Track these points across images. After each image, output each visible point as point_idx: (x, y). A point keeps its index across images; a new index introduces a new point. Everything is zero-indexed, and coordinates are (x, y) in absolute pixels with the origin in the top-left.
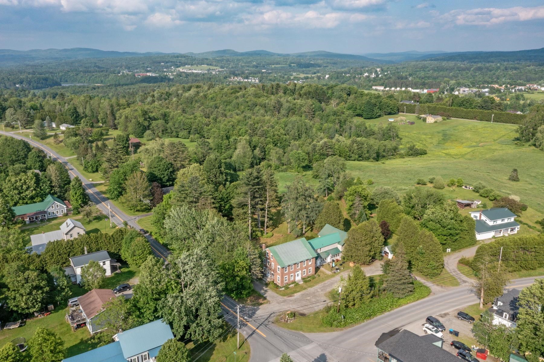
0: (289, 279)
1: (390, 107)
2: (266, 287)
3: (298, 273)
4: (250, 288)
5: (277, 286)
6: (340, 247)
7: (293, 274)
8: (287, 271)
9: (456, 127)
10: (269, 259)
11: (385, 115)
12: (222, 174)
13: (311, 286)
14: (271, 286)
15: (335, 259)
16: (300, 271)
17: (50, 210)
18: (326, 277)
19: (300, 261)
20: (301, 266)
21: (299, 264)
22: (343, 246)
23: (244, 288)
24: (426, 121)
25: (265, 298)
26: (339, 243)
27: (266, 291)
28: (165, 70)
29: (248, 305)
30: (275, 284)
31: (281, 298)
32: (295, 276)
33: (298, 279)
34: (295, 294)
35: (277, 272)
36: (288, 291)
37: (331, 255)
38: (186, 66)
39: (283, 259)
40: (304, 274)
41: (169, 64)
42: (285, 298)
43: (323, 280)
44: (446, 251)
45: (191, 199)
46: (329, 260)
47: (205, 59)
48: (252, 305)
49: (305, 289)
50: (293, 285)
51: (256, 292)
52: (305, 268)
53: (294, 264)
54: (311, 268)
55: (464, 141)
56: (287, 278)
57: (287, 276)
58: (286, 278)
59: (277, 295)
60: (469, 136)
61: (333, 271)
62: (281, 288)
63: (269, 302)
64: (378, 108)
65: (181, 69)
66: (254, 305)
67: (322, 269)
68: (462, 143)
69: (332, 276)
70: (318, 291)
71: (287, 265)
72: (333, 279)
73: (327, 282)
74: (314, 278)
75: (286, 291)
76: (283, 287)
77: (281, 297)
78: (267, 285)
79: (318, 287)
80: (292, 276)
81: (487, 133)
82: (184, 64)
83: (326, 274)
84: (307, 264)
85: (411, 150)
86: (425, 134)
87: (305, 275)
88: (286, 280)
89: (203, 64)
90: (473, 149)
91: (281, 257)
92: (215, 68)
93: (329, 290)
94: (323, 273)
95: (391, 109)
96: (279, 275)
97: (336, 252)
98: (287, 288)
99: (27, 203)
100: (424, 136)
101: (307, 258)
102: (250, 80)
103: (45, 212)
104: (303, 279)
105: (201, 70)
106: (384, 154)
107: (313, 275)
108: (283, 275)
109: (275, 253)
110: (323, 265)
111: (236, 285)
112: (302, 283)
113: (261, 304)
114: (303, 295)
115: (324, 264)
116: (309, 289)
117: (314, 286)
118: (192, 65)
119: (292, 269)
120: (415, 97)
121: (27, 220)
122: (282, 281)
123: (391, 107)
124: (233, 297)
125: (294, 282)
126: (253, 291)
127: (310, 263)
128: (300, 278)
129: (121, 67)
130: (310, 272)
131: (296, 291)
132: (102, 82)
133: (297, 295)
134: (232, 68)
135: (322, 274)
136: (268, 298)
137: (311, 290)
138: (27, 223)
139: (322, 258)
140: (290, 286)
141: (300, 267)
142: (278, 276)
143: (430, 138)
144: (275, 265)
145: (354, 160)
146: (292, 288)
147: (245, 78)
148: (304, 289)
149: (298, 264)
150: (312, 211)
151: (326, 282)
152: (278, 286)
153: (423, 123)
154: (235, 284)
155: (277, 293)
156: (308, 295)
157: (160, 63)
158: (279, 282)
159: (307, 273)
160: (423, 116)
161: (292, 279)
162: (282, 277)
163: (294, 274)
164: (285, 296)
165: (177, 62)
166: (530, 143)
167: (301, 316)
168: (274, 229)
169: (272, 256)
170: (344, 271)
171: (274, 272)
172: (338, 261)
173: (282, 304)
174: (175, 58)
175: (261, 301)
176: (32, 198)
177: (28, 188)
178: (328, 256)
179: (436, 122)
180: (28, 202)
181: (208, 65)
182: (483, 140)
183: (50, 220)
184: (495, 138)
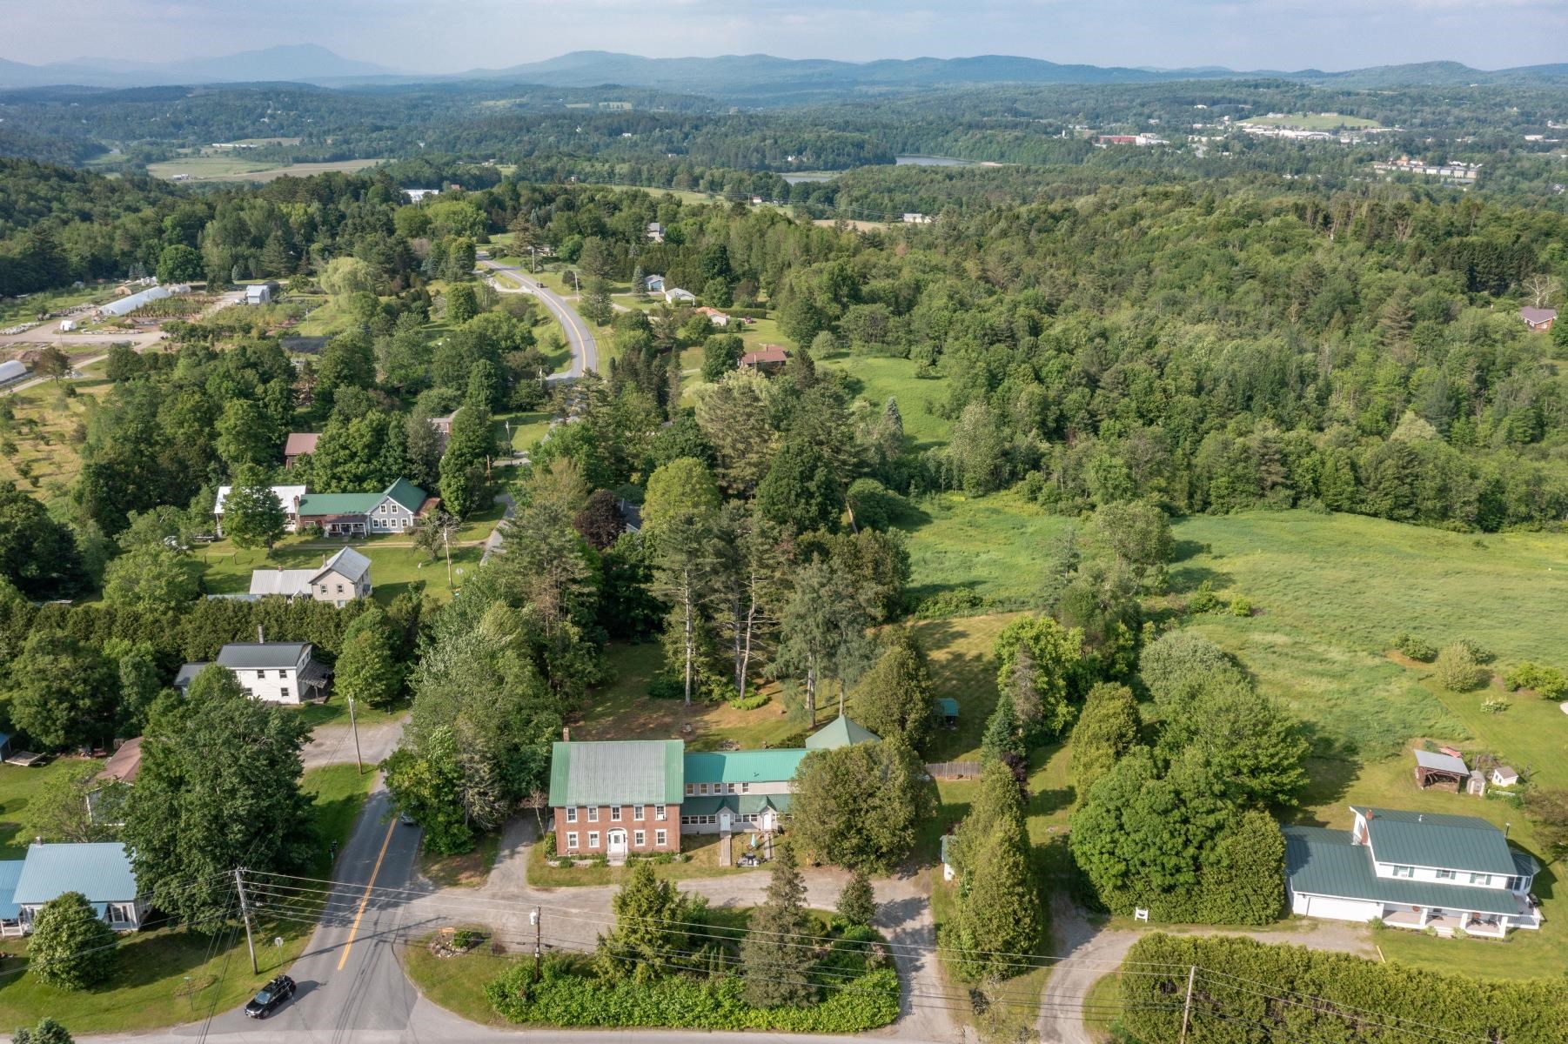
0: (584, 843)
2: (529, 845)
3: (615, 833)
5: (549, 852)
7: (597, 833)
8: (575, 821)
14: (543, 845)
16: (625, 832)
17: (378, 516)
18: (698, 870)
19: (622, 803)
20: (628, 819)
21: (621, 811)
25: (485, 873)
27: (514, 855)
28: (1198, 126)
30: (554, 845)
31: (517, 887)
32: (605, 839)
33: (618, 849)
34: (561, 889)
36: (559, 874)
37: (773, 812)
38: (1271, 115)
39: (571, 784)
40: (639, 842)
41: (1216, 109)
42: (529, 889)
43: (679, 876)
44: (1131, 913)
47: (1343, 94)
49: (605, 883)
50: (590, 862)
51: (493, 850)
52: (643, 826)
53: (601, 807)
54: (664, 831)
56: (576, 839)
57: (576, 834)
58: (573, 836)
59: (523, 875)
61: (740, 860)
62: (555, 859)
63: (480, 886)
65: (1248, 126)
66: (437, 880)
71: (572, 802)
72: (708, 881)
74: (664, 862)
75: (556, 871)
76: (560, 859)
77: (524, 884)
78: (539, 839)
80: (594, 836)
82: (1261, 109)
83: (712, 861)
84: (651, 816)
87: (643, 844)
88: (573, 843)
89: (1327, 111)
91: (572, 776)
92: (1362, 122)
98: (568, 864)
99: (344, 491)
101: (648, 802)
102: (1445, 172)
103: (364, 517)
104: (632, 854)
105: (1314, 129)
107: (671, 852)
108: (560, 826)
110: (741, 833)
112: (620, 864)
115: (746, 831)
116: (613, 887)
118: (1289, 112)
119: (593, 817)
121: (328, 527)
122: (560, 843)
125: (598, 856)
127: (660, 818)
128: (626, 850)
129: (1075, 114)
130: (661, 841)
132: (1002, 156)
133: (561, 893)
134: (1421, 125)
135: (703, 857)
136: (492, 875)
138: (326, 535)
139: (737, 812)
140: (578, 863)
141: (624, 821)
145: (1375, 515)
146: (579, 869)
147: (1432, 164)
148: (600, 883)
149: (615, 809)
152: (553, 851)
155: (529, 870)
157: (1193, 103)
159: (650, 843)
161: (595, 844)
162: (559, 832)
164: (535, 883)
165: (1245, 102)
167: (489, 953)
174: (1245, 90)
175: (466, 875)
176: (359, 479)
177: (353, 456)
178: (763, 812)
180: (350, 487)
181: (1341, 112)
183: (373, 536)
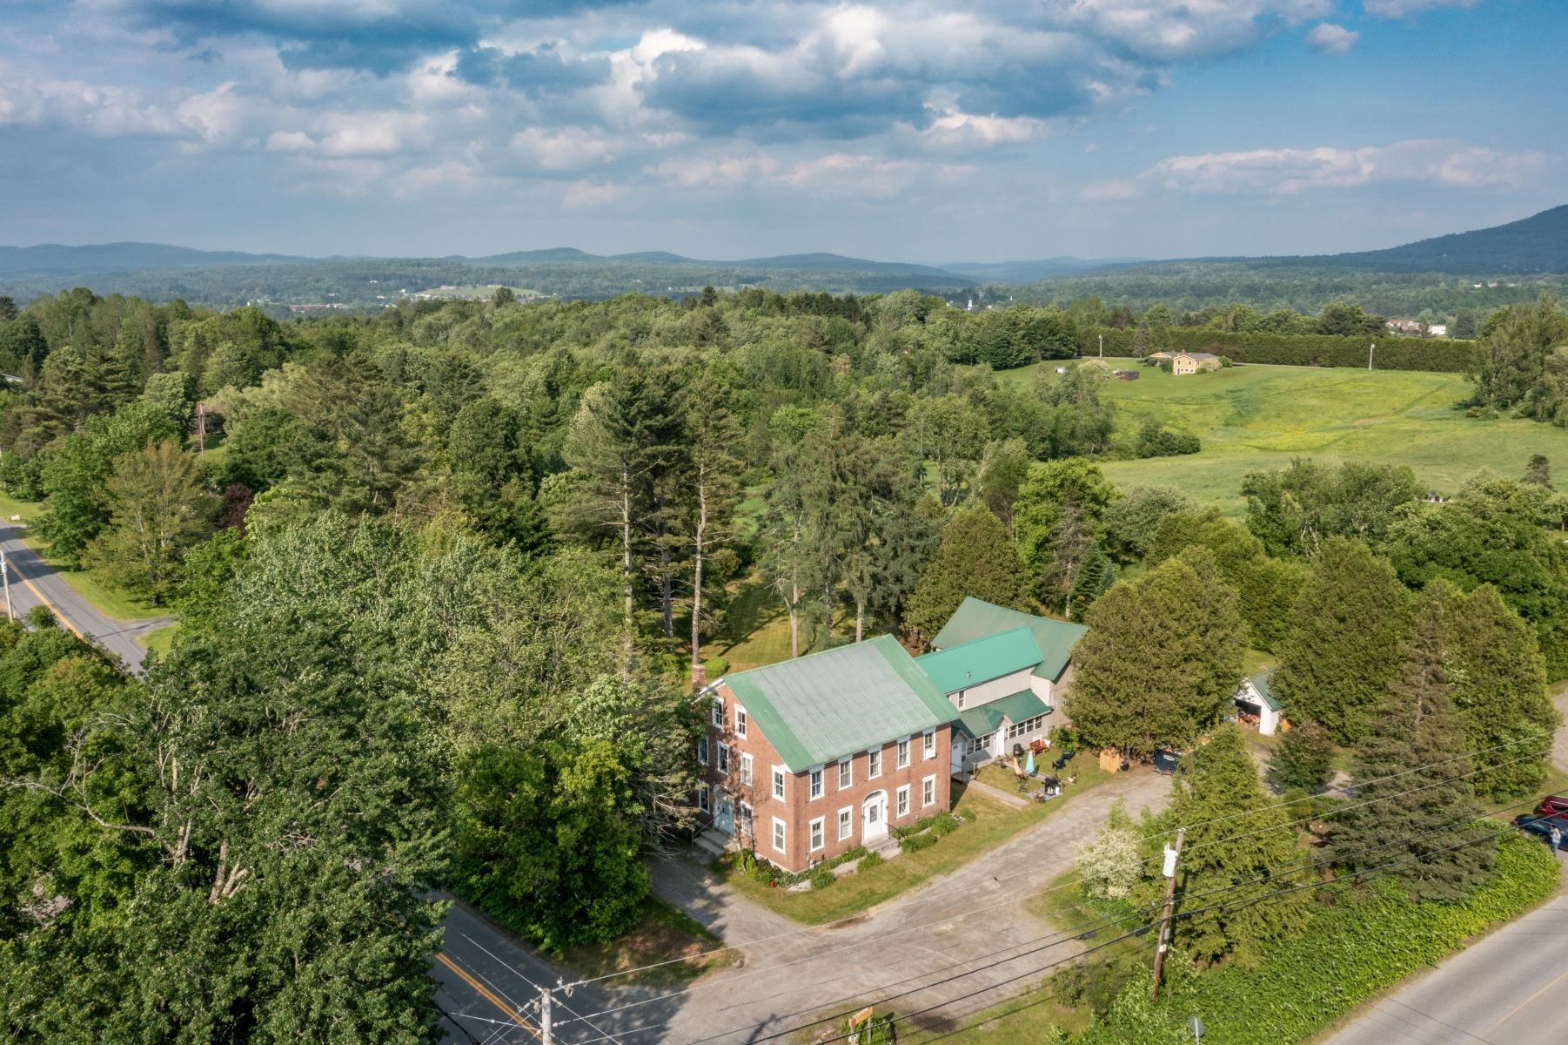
0: (832, 834)
1: (1058, 337)
2: (718, 882)
3: (872, 802)
4: (629, 887)
5: (770, 876)
6: (1042, 688)
7: (849, 809)
8: (822, 794)
9: (1267, 381)
10: (727, 736)
11: (1044, 358)
12: (520, 470)
13: (944, 868)
14: (742, 873)
15: (1025, 740)
16: (884, 794)
18: (1006, 822)
19: (885, 739)
20: (889, 769)
21: (879, 758)
22: (1055, 681)
23: (595, 884)
24: (1171, 370)
25: (714, 940)
26: (1036, 668)
27: (718, 901)
29: (623, 979)
30: (762, 865)
31: (797, 935)
32: (859, 818)
33: (875, 831)
34: (873, 911)
35: (768, 798)
36: (833, 896)
37: (1008, 723)
38: (443, 287)
39: (798, 731)
40: (902, 807)
41: (392, 283)
42: (823, 931)
43: (993, 837)
45: (360, 494)
46: (999, 745)
47: (498, 270)
48: (642, 979)
49: (916, 880)
50: (853, 865)
51: (665, 909)
52: (909, 776)
53: (857, 756)
54: (932, 777)
55: (1302, 415)
56: (822, 831)
57: (822, 819)
58: (817, 827)
59: (777, 918)
60: (1315, 402)
61: (1032, 795)
62: (792, 880)
63: (735, 960)
64: (1023, 338)
65: (427, 294)
66: (656, 980)
67: (975, 786)
68: (1301, 421)
69: (1036, 817)
70: (985, 891)
71: (821, 757)
72: (1043, 828)
73: (1020, 843)
74: (949, 828)
75: (819, 894)
76: (802, 878)
77: (803, 928)
78: (721, 868)
79: (976, 869)
80: (844, 817)
81: (1368, 394)
82: (435, 283)
83: (1000, 809)
84: (917, 755)
85: (1150, 441)
86: (1181, 402)
87: (907, 811)
88: (817, 841)
89: (492, 283)
90: (1343, 432)
91: (788, 719)
92: (526, 292)
93: (1039, 879)
94: (987, 802)
95: (1061, 339)
96: (781, 815)
97: (1028, 712)
98: (823, 878)
100: (1179, 408)
101: (915, 728)
104: (898, 832)
106: (1075, 443)
107: (941, 813)
108: (800, 813)
109: (758, 701)
110: (978, 771)
111: (552, 874)
112: (896, 851)
113: (695, 972)
114: (912, 911)
115: (980, 765)
116: (938, 880)
117: (959, 865)
118: (459, 284)
119: (845, 781)
120: (1119, 320)
122: (798, 848)
123: (1062, 335)
124: (537, 941)
125: (855, 851)
126: (649, 902)
127: (929, 753)
128: (885, 829)
129: (251, 289)
130: (928, 798)
131: (872, 892)
133: (882, 915)
135: (981, 808)
136: (731, 939)
137: (946, 885)
139: (971, 735)
140: (837, 871)
141: (885, 774)
142: (775, 820)
143: (1196, 411)
144: (762, 765)
146: (849, 880)
148: (912, 884)
149: (873, 755)
150: (896, 556)
151: (1014, 843)
152: (776, 873)
153: (1163, 375)
154: (547, 866)
155: (778, 910)
156: (941, 911)
157: (366, 279)
158: (779, 853)
159: (916, 806)
160: (1160, 355)
161: (846, 833)
162: (798, 826)
163: (857, 808)
164: (818, 920)
165: (414, 277)
166: (1514, 411)
167: (929, 1035)
168: (730, 647)
169: (742, 717)
170: (1082, 790)
171: (751, 801)
172: (1038, 749)
173: (810, 965)
174: (409, 269)
175: (691, 955)
178: (996, 727)
179: (1202, 371)
182: (1360, 411)
184: (1398, 406)
